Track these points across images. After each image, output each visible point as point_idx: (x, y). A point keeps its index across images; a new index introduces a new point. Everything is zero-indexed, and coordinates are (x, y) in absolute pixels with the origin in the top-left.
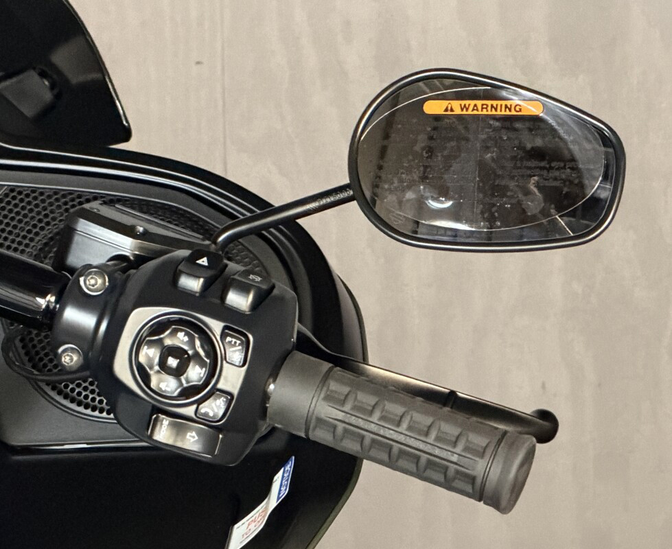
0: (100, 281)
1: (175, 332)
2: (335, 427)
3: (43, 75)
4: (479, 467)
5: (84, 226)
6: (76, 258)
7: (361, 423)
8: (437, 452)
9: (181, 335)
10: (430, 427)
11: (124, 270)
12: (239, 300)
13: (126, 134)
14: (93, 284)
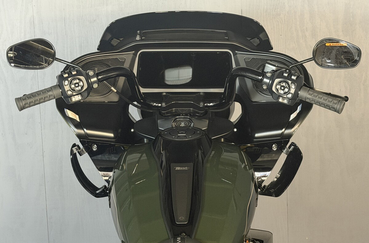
0: (270, 74)
1: (283, 83)
2: (310, 99)
3: (258, 39)
4: (335, 106)
5: (267, 65)
6: (266, 70)
7: (315, 98)
8: (328, 103)
9: (284, 83)
10: (327, 99)
11: (274, 72)
12: (294, 78)
13: (272, 49)
14: (269, 75)
